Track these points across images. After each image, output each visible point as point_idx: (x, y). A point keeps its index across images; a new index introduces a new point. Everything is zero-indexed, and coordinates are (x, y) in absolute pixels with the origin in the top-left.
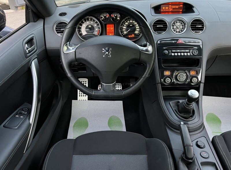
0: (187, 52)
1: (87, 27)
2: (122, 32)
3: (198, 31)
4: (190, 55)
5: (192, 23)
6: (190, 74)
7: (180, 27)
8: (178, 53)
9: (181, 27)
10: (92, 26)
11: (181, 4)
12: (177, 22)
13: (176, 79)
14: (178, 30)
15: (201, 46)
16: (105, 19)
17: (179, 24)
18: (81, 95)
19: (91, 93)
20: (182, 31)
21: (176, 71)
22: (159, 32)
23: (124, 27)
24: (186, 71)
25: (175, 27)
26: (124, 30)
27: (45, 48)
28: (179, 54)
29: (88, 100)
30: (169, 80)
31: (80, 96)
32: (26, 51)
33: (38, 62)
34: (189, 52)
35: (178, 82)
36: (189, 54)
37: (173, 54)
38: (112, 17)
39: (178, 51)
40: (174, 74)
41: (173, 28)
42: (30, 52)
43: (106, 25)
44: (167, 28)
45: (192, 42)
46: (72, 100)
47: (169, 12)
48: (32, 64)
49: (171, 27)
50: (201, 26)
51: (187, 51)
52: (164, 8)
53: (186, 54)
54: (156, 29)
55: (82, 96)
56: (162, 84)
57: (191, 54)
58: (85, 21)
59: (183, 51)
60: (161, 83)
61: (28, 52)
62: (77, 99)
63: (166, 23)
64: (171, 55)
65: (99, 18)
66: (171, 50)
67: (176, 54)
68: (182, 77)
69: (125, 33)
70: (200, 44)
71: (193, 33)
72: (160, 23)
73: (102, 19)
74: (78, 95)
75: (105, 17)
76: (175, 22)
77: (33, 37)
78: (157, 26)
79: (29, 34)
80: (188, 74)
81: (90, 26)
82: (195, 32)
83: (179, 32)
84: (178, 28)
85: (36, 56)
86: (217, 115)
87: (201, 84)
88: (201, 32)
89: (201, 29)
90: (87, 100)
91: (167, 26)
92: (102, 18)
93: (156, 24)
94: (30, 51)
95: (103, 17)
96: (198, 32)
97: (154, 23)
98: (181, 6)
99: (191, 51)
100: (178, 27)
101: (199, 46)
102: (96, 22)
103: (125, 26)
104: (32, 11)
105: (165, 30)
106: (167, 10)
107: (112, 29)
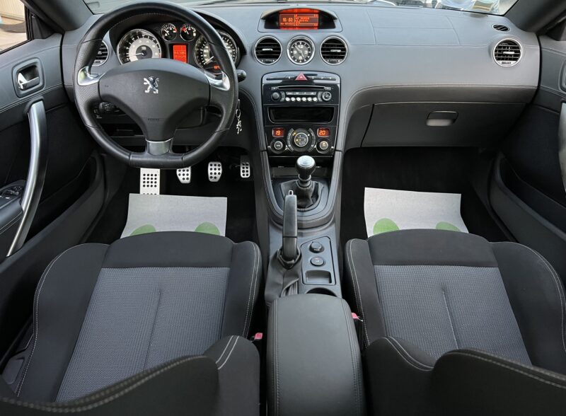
0: (312, 97)
1: (139, 49)
2: (201, 59)
3: (334, 60)
4: (318, 102)
5: (323, 45)
6: (316, 134)
7: (303, 52)
8: (296, 97)
9: (306, 52)
10: (147, 47)
11: (316, 13)
12: (298, 44)
13: (293, 143)
14: (300, 58)
15: (339, 85)
16: (170, 35)
17: (302, 47)
18: (146, 184)
19: (128, 157)
20: (307, 59)
21: (292, 130)
22: (267, 60)
23: (205, 51)
24: (310, 129)
25: (295, 52)
26: (205, 56)
27: (61, 86)
28: (299, 99)
29: (161, 193)
30: (280, 144)
31: (144, 186)
32: (19, 86)
33: (46, 110)
34: (316, 96)
35: (296, 150)
36: (315, 99)
37: (288, 99)
38: (183, 32)
39: (297, 93)
40: (290, 134)
41: (292, 55)
42: (26, 87)
43: (171, 46)
44: (279, 53)
45: (322, 78)
46: (130, 194)
47: (295, 27)
48: (31, 110)
49: (288, 51)
50: (339, 51)
51: (312, 94)
52: (284, 19)
53: (310, 99)
54: (262, 55)
55: (148, 186)
56: (270, 153)
57: (320, 99)
58: (136, 38)
59: (305, 93)
60: (267, 150)
61: (22, 87)
62: (139, 192)
63: (278, 45)
64: (285, 100)
65: (159, 33)
66: (285, 91)
67: (293, 99)
68: (303, 140)
69: (208, 60)
70: (337, 82)
71: (326, 64)
72: (270, 45)
73: (166, 35)
74: (142, 184)
75: (171, 32)
76: (296, 44)
77: (36, 63)
78: (264, 50)
79: (28, 58)
80: (313, 134)
81: (144, 48)
82: (330, 62)
83: (303, 61)
84: (301, 54)
85: (42, 97)
86: (395, 222)
87: (337, 153)
88: (340, 61)
89: (341, 56)
90: (158, 193)
91: (280, 49)
92: (164, 33)
93: (264, 45)
94: (28, 86)
95: (168, 32)
96: (335, 62)
97: (258, 45)
98: (316, 16)
99: (319, 94)
100: (301, 52)
101: (334, 86)
102: (155, 42)
103: (206, 49)
104: (37, 17)
105: (277, 57)
106: (290, 24)
107: (183, 53)
